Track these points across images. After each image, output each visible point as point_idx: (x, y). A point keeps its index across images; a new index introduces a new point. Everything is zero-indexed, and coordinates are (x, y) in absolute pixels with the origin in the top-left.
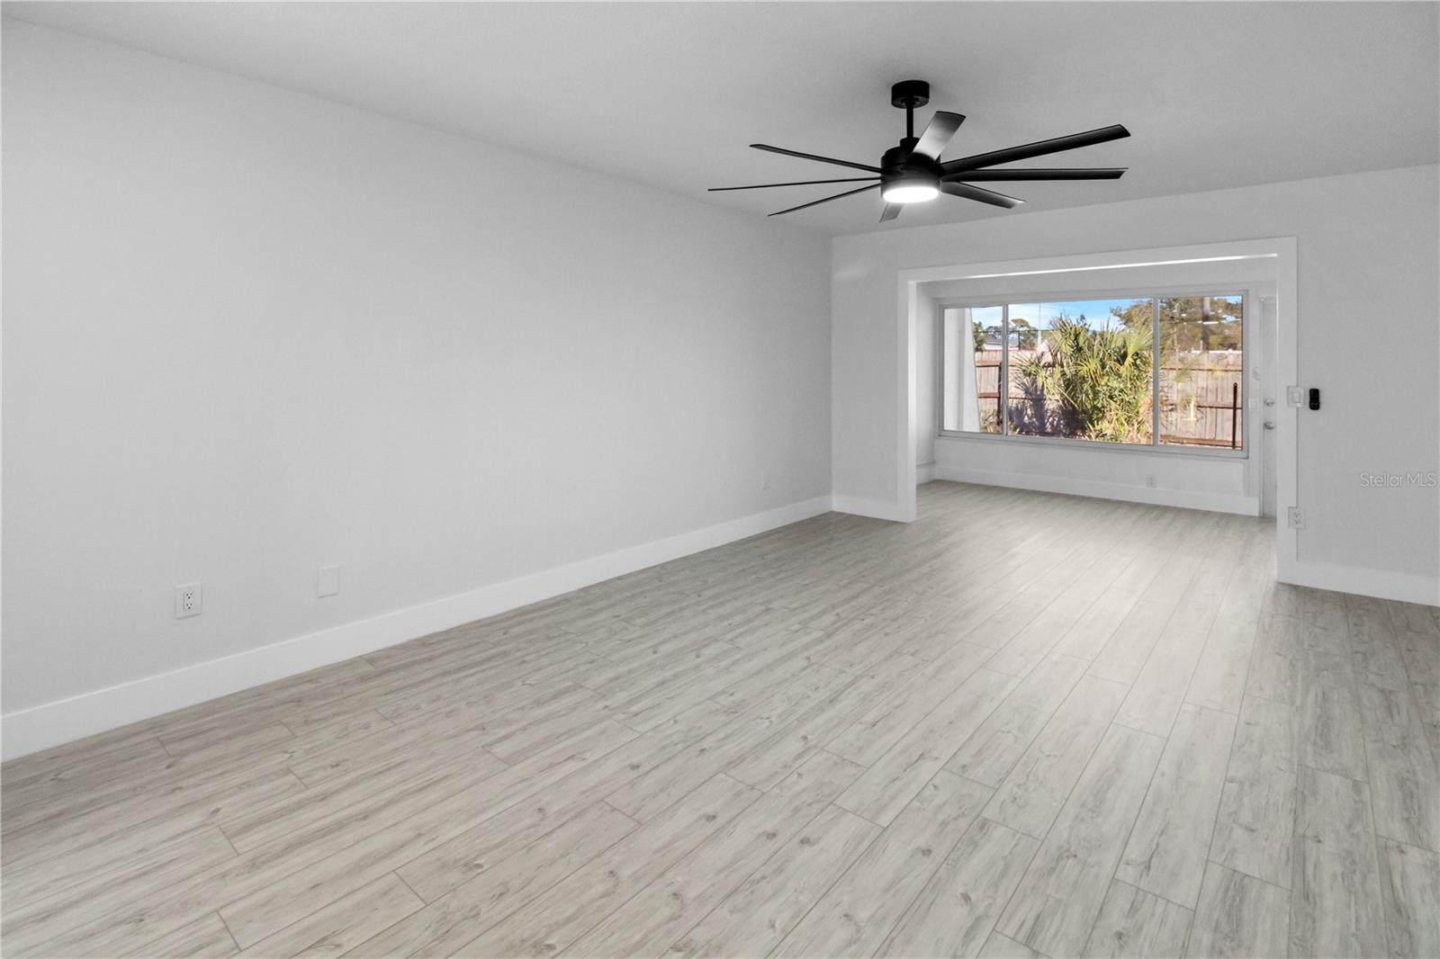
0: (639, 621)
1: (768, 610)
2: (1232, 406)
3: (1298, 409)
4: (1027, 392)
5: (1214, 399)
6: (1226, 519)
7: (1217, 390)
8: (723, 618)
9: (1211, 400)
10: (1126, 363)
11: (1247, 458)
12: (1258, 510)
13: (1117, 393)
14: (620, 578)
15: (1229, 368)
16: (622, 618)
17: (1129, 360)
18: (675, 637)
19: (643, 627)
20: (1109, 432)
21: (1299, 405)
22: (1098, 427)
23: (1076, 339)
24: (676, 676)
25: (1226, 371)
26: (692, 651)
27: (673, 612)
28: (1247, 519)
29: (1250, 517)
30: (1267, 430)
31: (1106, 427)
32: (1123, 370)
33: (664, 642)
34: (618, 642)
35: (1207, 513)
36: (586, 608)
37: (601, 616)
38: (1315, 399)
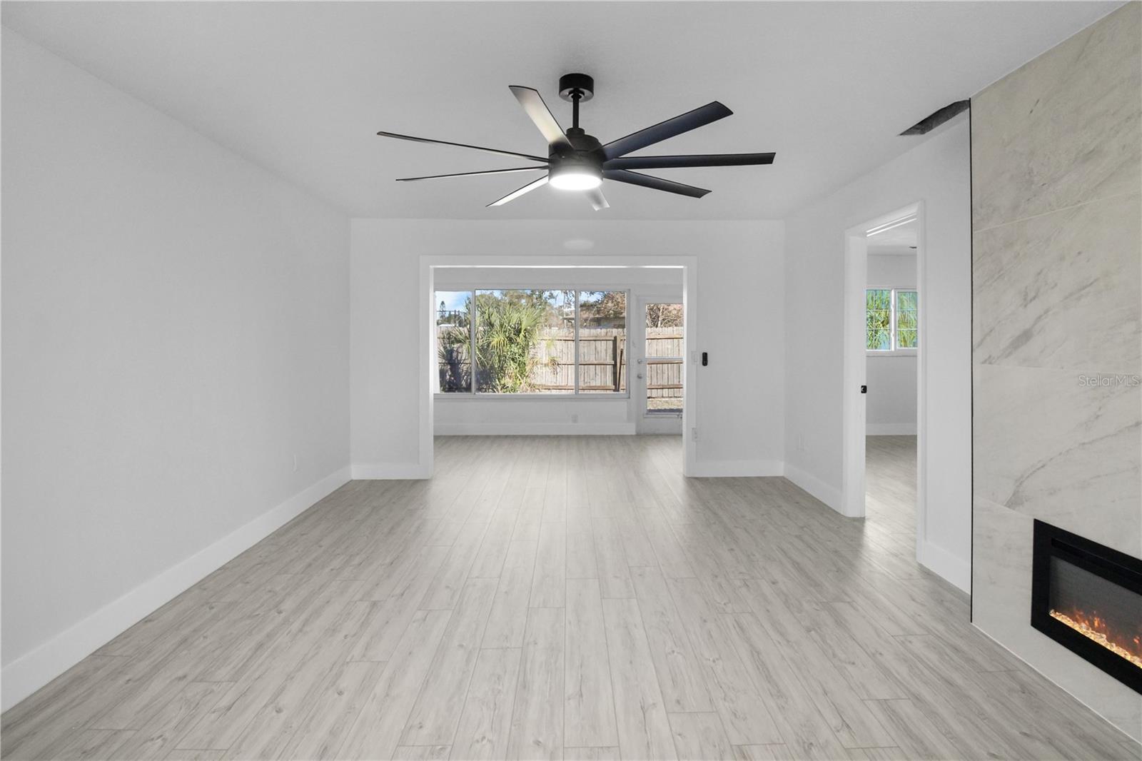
0: (223, 673)
1: (374, 604)
8: (333, 630)
10: (521, 335)
11: (629, 398)
12: (634, 430)
13: (517, 356)
14: (147, 620)
16: (190, 678)
17: (522, 333)
18: (290, 677)
19: (234, 679)
20: (510, 385)
22: (502, 382)
24: (333, 733)
26: (327, 689)
27: (260, 646)
29: (630, 436)
30: (638, 379)
32: (519, 340)
33: (281, 690)
34: (213, 716)
36: (121, 681)
37: (156, 686)
38: (705, 359)
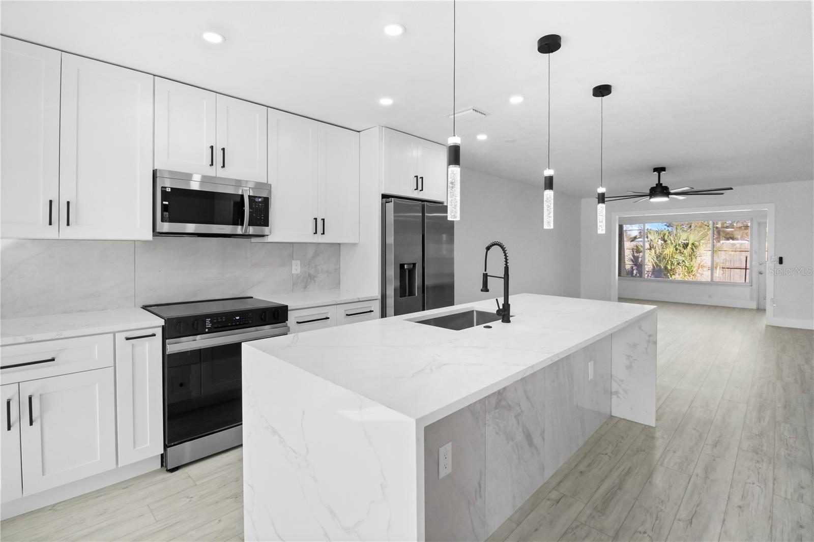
2: (745, 268)
3: (775, 264)
4: (633, 261)
5: (729, 264)
6: (743, 310)
7: (731, 261)
9: (728, 265)
10: (688, 248)
11: (752, 286)
12: (757, 306)
15: (737, 250)
17: (690, 246)
21: (775, 263)
22: (673, 277)
23: (664, 236)
25: (735, 251)
28: (752, 310)
29: (752, 309)
30: (760, 275)
31: (677, 277)
32: (686, 251)
35: (734, 308)
38: (781, 261)
